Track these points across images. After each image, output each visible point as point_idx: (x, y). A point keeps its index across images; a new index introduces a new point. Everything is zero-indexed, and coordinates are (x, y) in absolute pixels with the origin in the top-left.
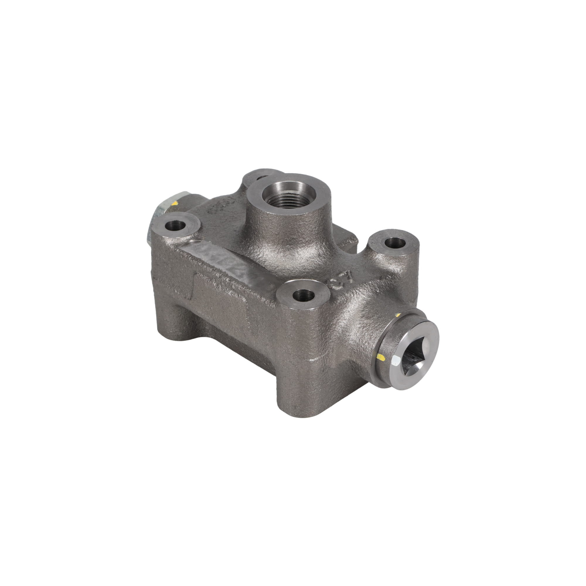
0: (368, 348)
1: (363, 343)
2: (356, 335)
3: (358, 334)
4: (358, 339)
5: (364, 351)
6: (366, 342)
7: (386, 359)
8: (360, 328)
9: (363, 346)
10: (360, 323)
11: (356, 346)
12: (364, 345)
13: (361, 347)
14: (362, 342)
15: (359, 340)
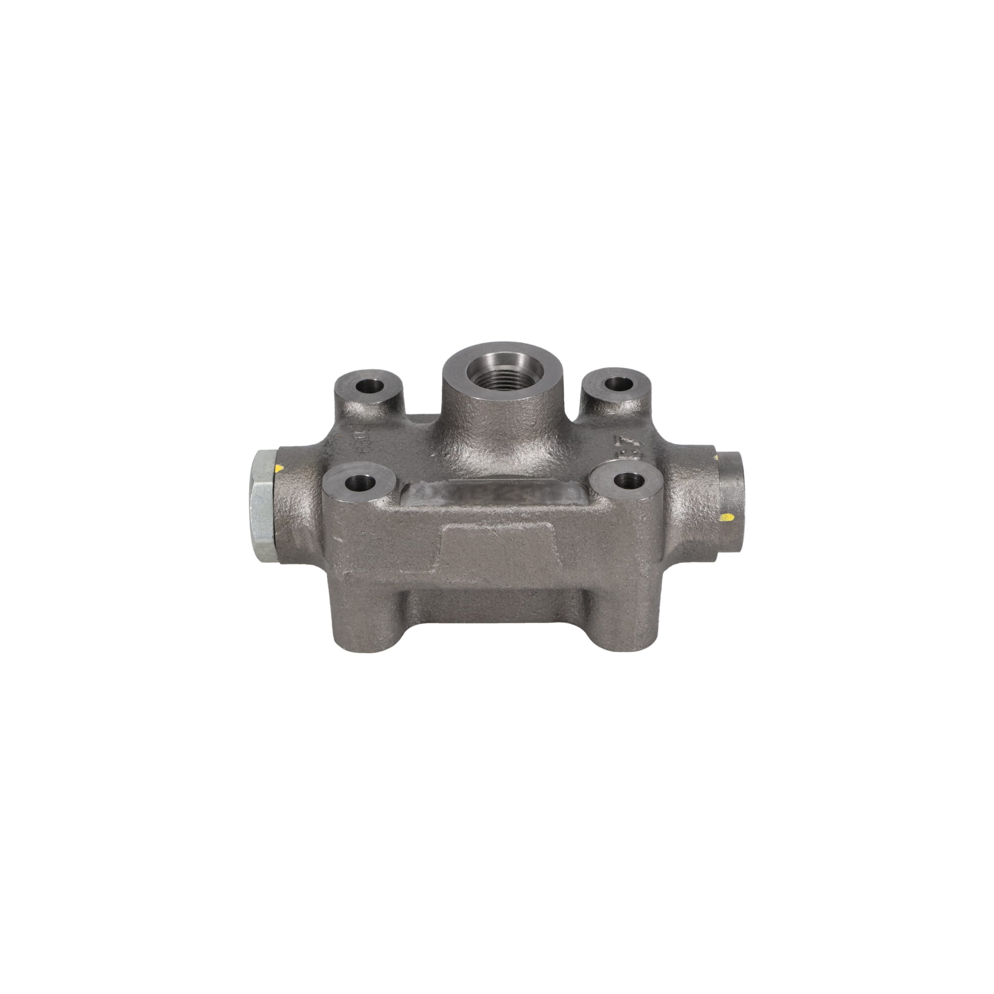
0: (710, 513)
1: (701, 509)
2: (685, 505)
3: (687, 504)
4: (689, 508)
5: (705, 519)
6: (704, 507)
7: (735, 516)
8: (685, 494)
9: (701, 515)
10: (682, 489)
11: (690, 519)
12: (703, 511)
13: (699, 516)
14: (698, 510)
15: (693, 509)
